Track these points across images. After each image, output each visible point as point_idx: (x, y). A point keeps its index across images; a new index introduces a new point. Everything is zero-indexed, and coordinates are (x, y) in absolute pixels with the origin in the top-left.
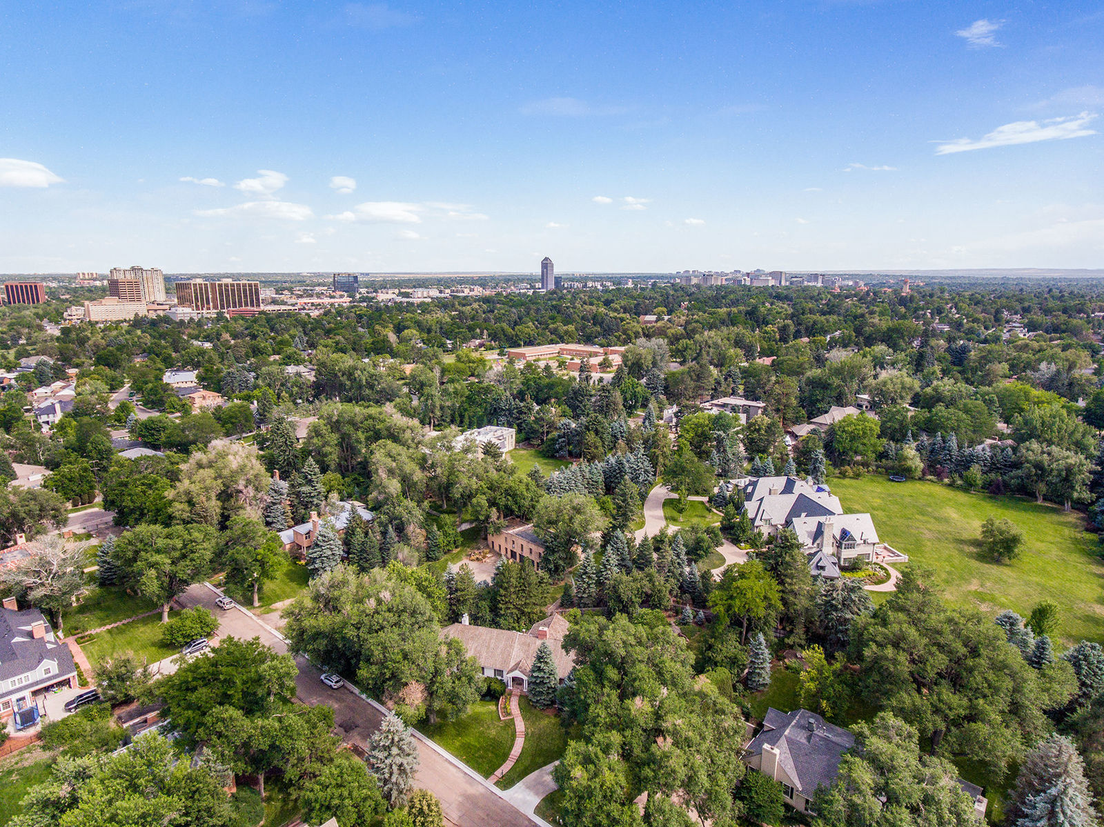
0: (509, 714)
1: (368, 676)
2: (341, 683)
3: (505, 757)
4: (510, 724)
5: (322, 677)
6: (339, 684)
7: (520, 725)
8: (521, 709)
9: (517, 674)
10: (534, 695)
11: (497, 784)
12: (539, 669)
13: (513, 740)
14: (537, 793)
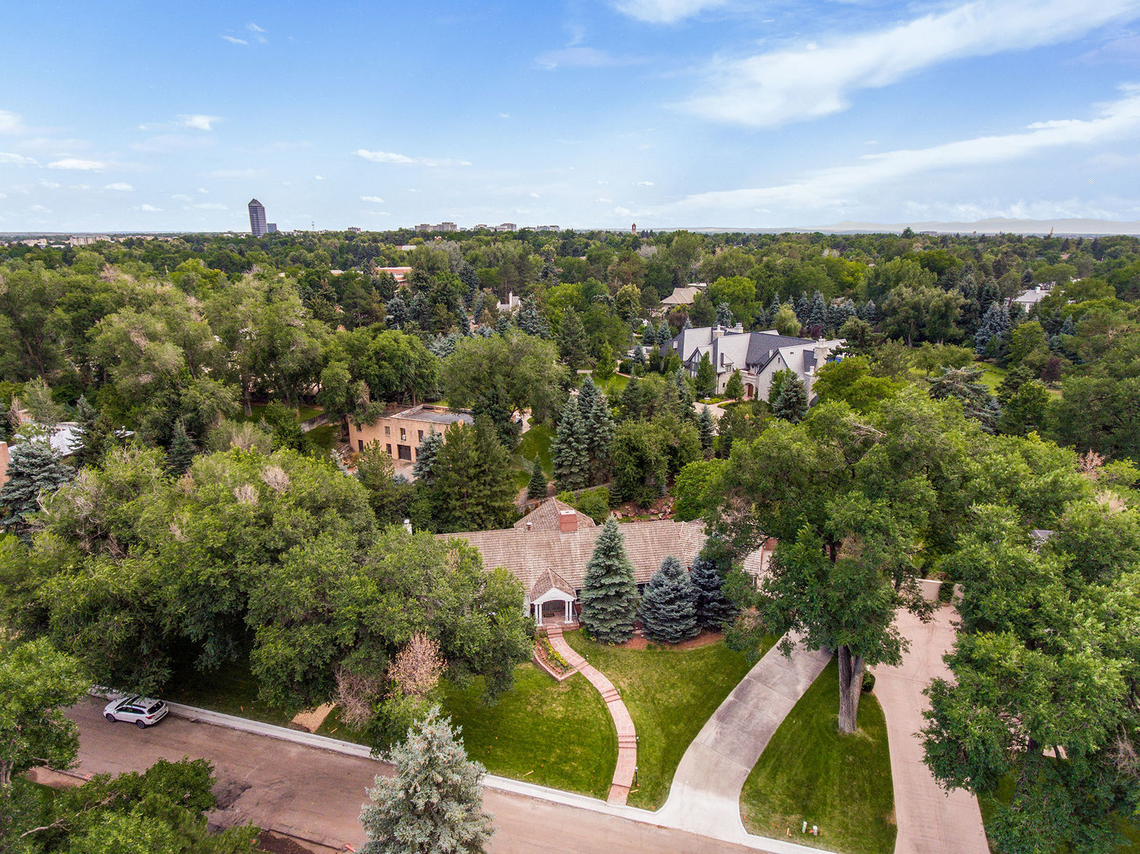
0: (566, 668)
1: (289, 652)
2: (164, 709)
3: (610, 744)
4: (579, 683)
5: (110, 709)
6: (158, 713)
7: (600, 681)
8: (581, 653)
9: (554, 594)
10: (604, 620)
11: (633, 800)
12: (609, 571)
13: (605, 710)
14: (722, 792)
